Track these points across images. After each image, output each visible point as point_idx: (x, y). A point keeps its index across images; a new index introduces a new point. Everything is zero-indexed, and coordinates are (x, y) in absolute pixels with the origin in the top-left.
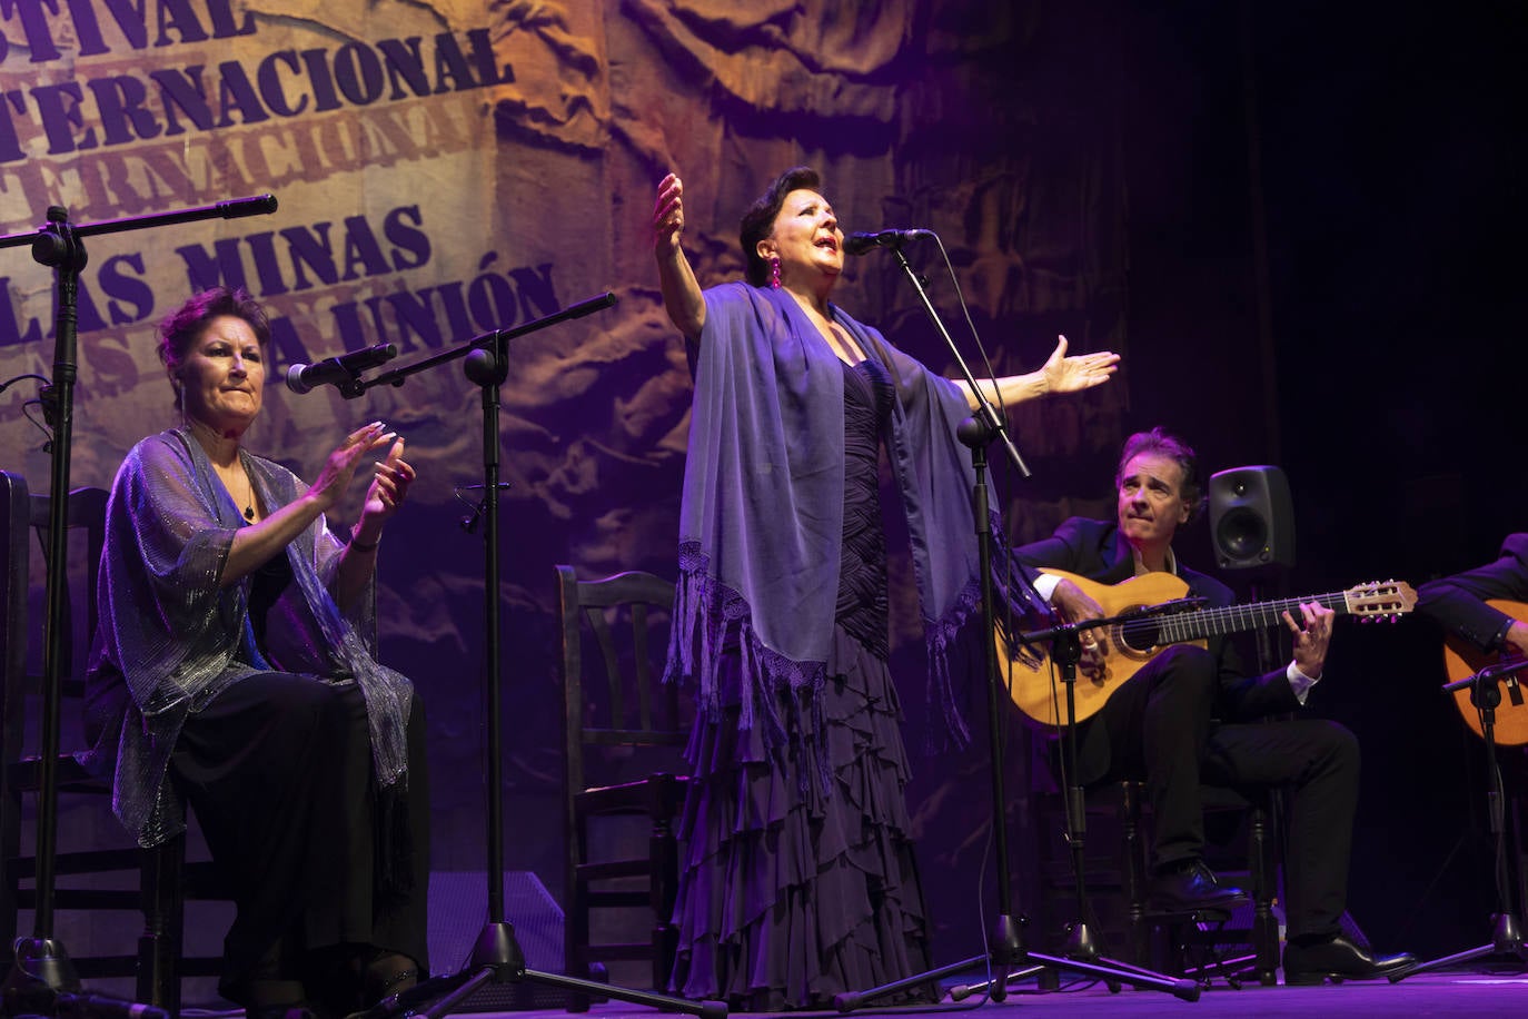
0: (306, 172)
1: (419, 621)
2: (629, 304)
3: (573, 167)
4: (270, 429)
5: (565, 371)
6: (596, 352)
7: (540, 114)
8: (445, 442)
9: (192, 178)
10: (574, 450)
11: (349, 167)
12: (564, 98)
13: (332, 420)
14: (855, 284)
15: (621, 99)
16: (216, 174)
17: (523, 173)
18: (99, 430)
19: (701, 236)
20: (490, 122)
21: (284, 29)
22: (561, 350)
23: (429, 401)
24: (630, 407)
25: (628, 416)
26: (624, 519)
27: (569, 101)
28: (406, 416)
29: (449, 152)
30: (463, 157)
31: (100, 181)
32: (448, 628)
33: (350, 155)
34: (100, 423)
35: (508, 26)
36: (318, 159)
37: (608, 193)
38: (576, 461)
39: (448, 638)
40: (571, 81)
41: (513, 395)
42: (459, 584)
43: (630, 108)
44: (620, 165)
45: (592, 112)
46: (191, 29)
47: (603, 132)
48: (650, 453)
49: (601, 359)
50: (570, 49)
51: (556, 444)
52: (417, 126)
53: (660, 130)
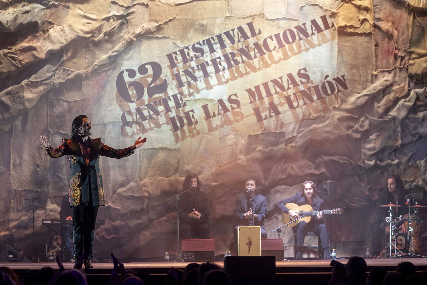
0: (284, 58)
1: (317, 168)
2: (380, 75)
3: (363, 39)
4: (277, 125)
5: (359, 98)
6: (369, 91)
7: (351, 27)
8: (324, 122)
9: (255, 66)
10: (362, 119)
11: (296, 54)
12: (359, 20)
13: (293, 120)
15: (378, 16)
16: (261, 63)
17: (347, 44)
18: (236, 131)
20: (336, 32)
21: (278, 21)
22: (359, 92)
23: (319, 111)
24: (379, 105)
25: (379, 107)
26: (378, 136)
27: (361, 21)
28: (313, 116)
29: (324, 44)
30: (328, 44)
31: (233, 71)
32: (324, 170)
33: (296, 51)
34: (236, 129)
35: (342, 4)
36: (288, 54)
37: (373, 45)
38: (362, 122)
39: (323, 173)
40: (362, 14)
41: (344, 106)
42: (327, 158)
43: (381, 18)
44: (377, 36)
45: (368, 22)
46: (245, 37)
47: (372, 27)
48: (386, 117)
49: (369, 93)
50: (361, 6)
51: (357, 118)
52: (315, 39)
53: (391, 22)
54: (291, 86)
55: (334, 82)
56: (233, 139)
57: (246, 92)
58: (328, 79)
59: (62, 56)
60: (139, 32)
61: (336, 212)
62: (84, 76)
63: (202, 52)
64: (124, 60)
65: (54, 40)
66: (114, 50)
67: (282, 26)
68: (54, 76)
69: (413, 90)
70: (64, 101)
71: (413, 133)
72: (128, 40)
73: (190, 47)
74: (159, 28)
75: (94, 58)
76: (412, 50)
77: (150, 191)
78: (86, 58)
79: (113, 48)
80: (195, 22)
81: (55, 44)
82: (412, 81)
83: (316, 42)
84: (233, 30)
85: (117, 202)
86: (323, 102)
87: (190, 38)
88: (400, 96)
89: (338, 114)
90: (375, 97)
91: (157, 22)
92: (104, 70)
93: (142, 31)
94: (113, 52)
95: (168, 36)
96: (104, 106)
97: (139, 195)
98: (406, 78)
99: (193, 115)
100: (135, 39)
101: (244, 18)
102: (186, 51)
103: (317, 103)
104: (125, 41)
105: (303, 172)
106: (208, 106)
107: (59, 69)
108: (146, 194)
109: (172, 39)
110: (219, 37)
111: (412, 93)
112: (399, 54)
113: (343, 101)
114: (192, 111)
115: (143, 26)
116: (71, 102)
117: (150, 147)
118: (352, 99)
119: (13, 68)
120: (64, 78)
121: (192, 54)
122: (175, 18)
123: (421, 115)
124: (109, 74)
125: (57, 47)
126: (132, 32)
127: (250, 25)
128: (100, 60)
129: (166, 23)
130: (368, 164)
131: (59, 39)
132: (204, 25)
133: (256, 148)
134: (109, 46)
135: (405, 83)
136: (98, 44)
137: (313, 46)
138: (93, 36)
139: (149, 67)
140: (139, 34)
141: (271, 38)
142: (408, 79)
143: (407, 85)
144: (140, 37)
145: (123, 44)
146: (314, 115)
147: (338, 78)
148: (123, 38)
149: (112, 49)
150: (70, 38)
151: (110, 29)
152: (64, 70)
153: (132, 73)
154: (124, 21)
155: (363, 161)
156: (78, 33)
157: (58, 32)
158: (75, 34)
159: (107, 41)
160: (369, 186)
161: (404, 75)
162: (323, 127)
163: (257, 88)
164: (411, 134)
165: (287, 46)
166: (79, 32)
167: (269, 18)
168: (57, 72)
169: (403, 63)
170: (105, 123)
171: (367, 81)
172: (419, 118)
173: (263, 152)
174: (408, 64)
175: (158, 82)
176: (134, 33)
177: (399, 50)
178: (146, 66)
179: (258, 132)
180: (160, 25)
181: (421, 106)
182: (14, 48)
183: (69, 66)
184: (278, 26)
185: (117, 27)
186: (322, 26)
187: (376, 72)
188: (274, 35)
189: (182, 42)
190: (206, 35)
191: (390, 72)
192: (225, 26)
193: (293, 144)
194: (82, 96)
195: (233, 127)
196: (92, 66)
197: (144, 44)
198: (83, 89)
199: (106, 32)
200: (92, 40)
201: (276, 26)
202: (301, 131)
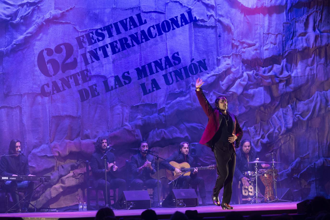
1: (181, 133)
2: (223, 60)
3: (211, 31)
5: (209, 77)
6: (216, 72)
7: (203, 21)
8: (185, 96)
10: (211, 94)
12: (207, 16)
14: (276, 46)
17: (199, 34)
18: (122, 102)
19: (239, 41)
21: (150, 14)
22: (208, 72)
23: (182, 88)
24: (223, 83)
25: (222, 85)
35: (195, 2)
37: (218, 35)
38: (211, 96)
39: (186, 137)
40: (209, 11)
42: (188, 125)
43: (222, 14)
44: (220, 28)
45: (214, 17)
46: (135, 25)
47: (216, 22)
48: (227, 93)
49: (216, 74)
50: (209, 4)
51: (207, 93)
53: (229, 18)
54: (167, 66)
55: (197, 64)
57: (135, 71)
58: (193, 62)
60: (48, 17)
61: (211, 168)
62: (5, 53)
63: (103, 36)
64: (36, 41)
67: (153, 18)
69: (245, 72)
71: (246, 106)
72: (40, 24)
73: (94, 32)
74: (63, 15)
75: (13, 38)
76: (243, 40)
77: (59, 151)
78: (6, 37)
79: (27, 30)
80: (90, 11)
82: (244, 65)
85: (32, 161)
88: (237, 77)
90: (220, 77)
91: (60, 10)
92: (21, 49)
93: (50, 17)
94: (27, 34)
95: (70, 22)
96: (21, 80)
97: (52, 155)
98: (240, 63)
100: (44, 23)
101: (126, 9)
104: (37, 25)
108: (57, 154)
109: (72, 25)
111: (245, 74)
112: (235, 44)
114: (95, 85)
115: (51, 13)
117: (57, 115)
118: (204, 78)
121: (95, 37)
122: (74, 7)
123: (251, 91)
124: (24, 52)
128: (17, 39)
129: (67, 11)
132: (96, 14)
133: (137, 116)
134: (24, 28)
135: (239, 67)
136: (16, 27)
138: (12, 19)
139: (63, 47)
140: (48, 19)
142: (241, 64)
143: (241, 68)
144: (48, 21)
145: (35, 27)
146: (177, 90)
147: (200, 61)
148: (35, 22)
149: (25, 31)
151: (25, 14)
154: (36, 7)
159: (22, 24)
161: (238, 60)
162: (186, 100)
164: (244, 107)
166: (2, 15)
167: (144, 11)
169: (238, 51)
170: (22, 94)
171: (214, 64)
172: (250, 94)
173: (142, 119)
174: (241, 52)
176: (43, 18)
177: (234, 40)
178: (61, 47)
179: (137, 103)
180: (63, 12)
181: (251, 85)
185: (31, 12)
187: (220, 57)
189: (80, 27)
190: (98, 22)
191: (229, 57)
192: (112, 16)
193: (163, 113)
194: (3, 70)
195: (120, 99)
196: (11, 45)
197: (51, 28)
198: (4, 65)
199: (22, 16)
200: (11, 22)
201: (149, 17)
202: (169, 103)
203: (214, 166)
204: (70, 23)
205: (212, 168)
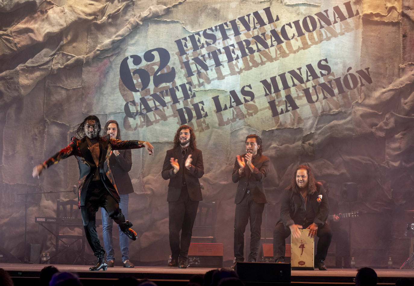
0: (304, 47)
1: (336, 169)
2: (408, 69)
3: (391, 29)
4: (294, 120)
5: (384, 93)
6: (395, 86)
7: (378, 15)
8: (345, 118)
9: (272, 55)
10: (387, 116)
11: (316, 43)
12: (386, 8)
13: (312, 115)
15: (407, 4)
16: (278, 52)
17: (372, 34)
18: (249, 125)
20: (361, 20)
21: (297, 7)
22: (384, 86)
23: (340, 107)
24: (406, 101)
25: (405, 104)
26: (404, 135)
27: (388, 9)
28: (333, 112)
29: (348, 33)
30: (352, 33)
31: (247, 60)
33: (317, 40)
34: (249, 124)
36: (307, 42)
37: (401, 35)
38: (387, 119)
39: (342, 174)
41: (367, 102)
42: (347, 158)
43: (410, 6)
44: (406, 25)
45: (396, 10)
46: (262, 23)
47: (400, 16)
48: (413, 114)
49: (395, 88)
51: (382, 115)
52: (338, 27)
54: (310, 78)
55: (357, 75)
56: (245, 134)
57: (261, 84)
58: (351, 72)
59: (61, 40)
60: (146, 15)
61: (354, 214)
62: (85, 62)
63: (213, 38)
64: (128, 45)
65: (54, 22)
66: (118, 34)
67: (302, 12)
68: (53, 61)
70: (62, 88)
72: (134, 24)
73: (201, 33)
74: (168, 11)
75: (96, 42)
77: (153, 189)
78: (87, 42)
79: (117, 32)
80: (207, 6)
81: (54, 26)
83: (338, 30)
84: (248, 16)
86: (345, 97)
87: (201, 23)
89: (360, 110)
90: (401, 93)
91: (165, 4)
92: (106, 56)
93: (149, 15)
94: (117, 37)
95: (177, 20)
96: (105, 95)
97: (142, 193)
99: (202, 107)
100: (141, 23)
101: (261, 2)
102: (197, 37)
103: (338, 98)
104: (131, 25)
105: (321, 173)
106: (219, 97)
107: (57, 53)
108: (149, 192)
109: (181, 24)
110: (233, 23)
113: (367, 96)
114: (202, 103)
115: (150, 9)
116: (70, 89)
117: (155, 141)
118: (377, 94)
119: (8, 52)
120: (63, 64)
121: (203, 40)
122: (185, 1)
124: (111, 60)
125: (56, 29)
126: (138, 15)
127: (268, 11)
128: (103, 44)
129: (175, 6)
130: (393, 166)
131: (59, 21)
132: (217, 9)
133: (270, 145)
134: (113, 30)
136: (101, 28)
137: (335, 35)
138: (96, 19)
139: (155, 53)
140: (146, 17)
141: (289, 25)
144: (146, 20)
145: (128, 27)
146: (334, 110)
147: (362, 70)
148: (128, 22)
149: (115, 33)
150: (71, 20)
151: (114, 12)
152: (63, 54)
153: (137, 60)
154: (130, 2)
155: (388, 163)
156: (79, 14)
157: (58, 14)
158: (76, 16)
159: (110, 24)
160: (392, 190)
162: (344, 124)
163: (273, 79)
165: (307, 34)
166: (81, 13)
167: (288, 3)
168: (56, 56)
170: (106, 113)
171: (393, 75)
173: (278, 149)
175: (165, 70)
176: (140, 16)
178: (152, 53)
179: (272, 128)
180: (169, 8)
182: (10, 30)
183: (68, 51)
184: (297, 13)
185: (122, 9)
186: (345, 13)
187: (404, 65)
188: (293, 22)
189: (193, 27)
190: (219, 20)
192: (240, 11)
193: (311, 142)
194: (82, 84)
195: (246, 121)
196: (94, 51)
197: (151, 28)
198: (83, 76)
199: (110, 14)
200: (94, 22)
201: (296, 12)
202: (320, 128)
203: (358, 213)
204: (178, 22)
205: (355, 216)
